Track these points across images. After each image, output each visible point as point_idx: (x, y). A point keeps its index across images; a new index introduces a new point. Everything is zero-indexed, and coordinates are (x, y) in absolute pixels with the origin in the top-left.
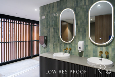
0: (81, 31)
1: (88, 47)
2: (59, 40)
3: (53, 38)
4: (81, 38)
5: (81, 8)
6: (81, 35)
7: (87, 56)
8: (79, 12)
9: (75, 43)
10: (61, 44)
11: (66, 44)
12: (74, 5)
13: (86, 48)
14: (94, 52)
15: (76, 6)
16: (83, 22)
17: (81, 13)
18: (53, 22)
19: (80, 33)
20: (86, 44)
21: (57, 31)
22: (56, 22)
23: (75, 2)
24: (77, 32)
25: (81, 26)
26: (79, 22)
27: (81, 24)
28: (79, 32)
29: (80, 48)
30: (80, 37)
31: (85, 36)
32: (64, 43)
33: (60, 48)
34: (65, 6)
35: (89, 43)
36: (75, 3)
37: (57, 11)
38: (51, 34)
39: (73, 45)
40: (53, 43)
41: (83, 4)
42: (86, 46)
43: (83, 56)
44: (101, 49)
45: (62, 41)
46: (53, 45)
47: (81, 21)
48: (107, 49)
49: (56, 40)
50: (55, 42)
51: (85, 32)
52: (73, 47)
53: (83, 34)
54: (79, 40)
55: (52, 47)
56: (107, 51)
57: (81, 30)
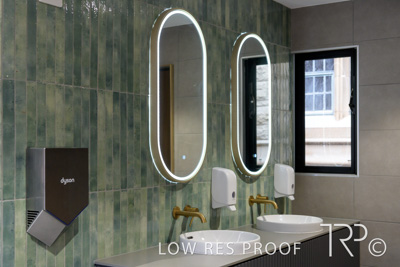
0: (214, 127)
3: (117, 163)
6: (215, 144)
9: (201, 180)
11: (174, 188)
12: (198, 6)
15: (201, 13)
18: (115, 54)
19: (214, 134)
21: (137, 118)
22: (131, 61)
29: (234, 195)
30: (213, 153)
33: (150, 218)
38: (101, 136)
39: (195, 188)
40: (117, 195)
46: (117, 208)
49: (132, 172)
50: (124, 186)
51: (223, 131)
52: (195, 197)
53: (218, 140)
54: (211, 164)
55: (112, 224)
56: (259, 193)
57: (214, 121)
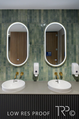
0: (35, 52)
1: (43, 69)
2: (4, 62)
4: (36, 59)
5: (35, 25)
6: (36, 56)
7: (43, 79)
8: (33, 30)
9: (28, 66)
10: (9, 68)
11: (16, 67)
12: (28, 20)
13: (42, 70)
14: (49, 74)
15: (29, 21)
16: (38, 41)
17: (36, 31)
19: (35, 53)
20: (42, 66)
23: (28, 16)
24: (31, 52)
25: (35, 45)
26: (33, 41)
27: (35, 43)
28: (33, 52)
29: (36, 72)
30: (34, 59)
31: (40, 57)
32: (14, 66)
34: (15, 18)
35: (44, 65)
36: (29, 18)
37: (3, 22)
39: (26, 68)
41: (38, 21)
42: (41, 68)
43: (38, 80)
44: (56, 70)
45: (10, 64)
47: (36, 41)
48: (61, 70)
51: (40, 52)
52: (26, 70)
53: (37, 55)
54: (33, 62)
56: (61, 72)
57: (35, 50)
